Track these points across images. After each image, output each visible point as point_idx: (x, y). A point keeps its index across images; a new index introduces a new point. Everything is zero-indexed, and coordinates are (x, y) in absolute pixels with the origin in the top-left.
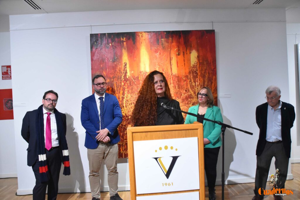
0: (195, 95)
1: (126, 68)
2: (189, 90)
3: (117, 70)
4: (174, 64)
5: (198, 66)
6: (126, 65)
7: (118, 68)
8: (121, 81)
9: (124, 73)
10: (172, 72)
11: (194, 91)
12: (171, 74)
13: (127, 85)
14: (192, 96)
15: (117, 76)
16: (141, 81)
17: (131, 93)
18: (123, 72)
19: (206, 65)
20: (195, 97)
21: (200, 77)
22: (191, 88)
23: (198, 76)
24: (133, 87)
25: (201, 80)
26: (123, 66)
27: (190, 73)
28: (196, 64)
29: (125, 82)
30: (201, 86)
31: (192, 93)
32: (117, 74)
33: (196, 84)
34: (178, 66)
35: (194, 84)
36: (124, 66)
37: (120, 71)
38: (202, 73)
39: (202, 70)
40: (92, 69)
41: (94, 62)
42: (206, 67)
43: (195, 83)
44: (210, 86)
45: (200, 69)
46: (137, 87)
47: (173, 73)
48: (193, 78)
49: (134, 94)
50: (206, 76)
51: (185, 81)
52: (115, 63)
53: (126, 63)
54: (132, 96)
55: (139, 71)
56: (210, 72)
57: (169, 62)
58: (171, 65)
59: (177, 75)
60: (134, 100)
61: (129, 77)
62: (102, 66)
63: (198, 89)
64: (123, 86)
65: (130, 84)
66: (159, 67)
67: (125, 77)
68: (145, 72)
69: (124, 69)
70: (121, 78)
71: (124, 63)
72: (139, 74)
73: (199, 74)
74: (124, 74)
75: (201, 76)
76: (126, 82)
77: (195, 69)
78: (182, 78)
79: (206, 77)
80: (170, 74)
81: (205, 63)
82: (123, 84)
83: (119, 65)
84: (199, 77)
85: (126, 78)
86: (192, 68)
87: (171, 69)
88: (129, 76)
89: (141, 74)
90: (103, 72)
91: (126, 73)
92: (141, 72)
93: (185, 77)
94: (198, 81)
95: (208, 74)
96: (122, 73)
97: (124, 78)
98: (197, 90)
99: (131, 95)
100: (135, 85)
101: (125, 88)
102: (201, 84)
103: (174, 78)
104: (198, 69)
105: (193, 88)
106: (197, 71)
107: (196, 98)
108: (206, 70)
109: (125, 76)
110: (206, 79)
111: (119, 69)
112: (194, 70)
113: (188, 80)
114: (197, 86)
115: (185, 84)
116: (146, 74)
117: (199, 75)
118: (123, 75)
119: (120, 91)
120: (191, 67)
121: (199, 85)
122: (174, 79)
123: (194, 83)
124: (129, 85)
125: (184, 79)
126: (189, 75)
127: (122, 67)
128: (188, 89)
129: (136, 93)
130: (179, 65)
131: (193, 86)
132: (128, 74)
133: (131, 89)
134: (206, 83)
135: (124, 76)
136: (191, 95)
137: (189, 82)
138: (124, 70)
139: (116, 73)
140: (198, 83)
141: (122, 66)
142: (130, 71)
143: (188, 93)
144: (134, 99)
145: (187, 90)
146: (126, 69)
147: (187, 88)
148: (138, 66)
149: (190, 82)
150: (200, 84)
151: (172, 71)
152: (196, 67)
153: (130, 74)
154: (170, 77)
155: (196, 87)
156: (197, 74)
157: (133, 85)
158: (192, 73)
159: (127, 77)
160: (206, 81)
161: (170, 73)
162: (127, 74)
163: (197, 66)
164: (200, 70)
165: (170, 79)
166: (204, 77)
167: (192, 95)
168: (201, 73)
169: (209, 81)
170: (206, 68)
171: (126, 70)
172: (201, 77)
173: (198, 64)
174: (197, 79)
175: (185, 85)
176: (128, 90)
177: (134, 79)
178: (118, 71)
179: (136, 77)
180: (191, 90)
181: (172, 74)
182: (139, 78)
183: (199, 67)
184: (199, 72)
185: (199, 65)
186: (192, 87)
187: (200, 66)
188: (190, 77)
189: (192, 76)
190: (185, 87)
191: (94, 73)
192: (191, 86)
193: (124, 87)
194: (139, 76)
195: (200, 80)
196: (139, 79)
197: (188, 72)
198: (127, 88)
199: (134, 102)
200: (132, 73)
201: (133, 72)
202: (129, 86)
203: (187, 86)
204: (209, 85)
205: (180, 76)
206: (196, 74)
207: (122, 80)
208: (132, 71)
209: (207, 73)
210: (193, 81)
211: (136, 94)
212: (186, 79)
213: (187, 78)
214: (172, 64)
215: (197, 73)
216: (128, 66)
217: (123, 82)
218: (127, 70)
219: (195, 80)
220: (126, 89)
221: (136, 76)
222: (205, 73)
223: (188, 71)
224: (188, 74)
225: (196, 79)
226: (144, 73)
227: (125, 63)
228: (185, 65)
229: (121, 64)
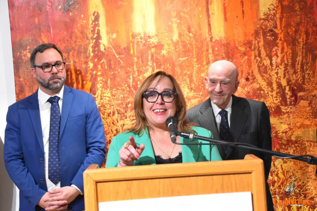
0: (270, 89)
1: (98, 25)
2: (254, 78)
3: (76, 30)
4: (216, 13)
5: (278, 16)
6: (97, 18)
7: (79, 25)
8: (88, 58)
9: (92, 38)
10: (211, 35)
11: (268, 78)
12: (209, 39)
13: (101, 67)
14: (262, 92)
15: (76, 45)
16: (135, 59)
17: (111, 88)
18: (90, 36)
19: (298, 13)
20: (270, 93)
21: (282, 44)
22: (260, 71)
23: (278, 41)
24: (117, 72)
25: (285, 50)
26: (91, 22)
27: (256, 34)
28: (272, 12)
29: (96, 60)
30: (286, 65)
31: (264, 84)
32: (75, 42)
33: (274, 62)
34: (226, 19)
35: (269, 61)
36: (94, 21)
37: (82, 32)
38: (288, 33)
39: (288, 25)
40: (12, 29)
41: (15, 11)
42: (299, 17)
43: (271, 60)
44: (309, 65)
45: (283, 22)
46: (127, 73)
47: (213, 35)
48: (264, 46)
49: (118, 89)
50: (300, 40)
51: (245, 54)
52: (71, 14)
53: (98, 13)
54: (114, 96)
55: (130, 34)
56: (310, 31)
57: (205, 9)
58: (209, 16)
59: (224, 42)
60: (118, 105)
61: (105, 49)
62: (36, 21)
63: (277, 73)
64: (92, 70)
65: (110, 65)
66: (178, 21)
67: (96, 49)
68: (144, 36)
69: (94, 28)
70: (86, 50)
71: (93, 13)
72: (131, 39)
73: (281, 36)
74: (94, 41)
75: (285, 41)
76: (100, 60)
77: (270, 24)
78: (237, 48)
79: (299, 43)
80: (206, 39)
81: (297, 8)
82: (91, 65)
83: (80, 18)
84: (280, 45)
85: (99, 50)
86: (262, 21)
87: (209, 25)
88: (106, 45)
89: (135, 42)
90: (40, 36)
91: (99, 37)
92: (134, 36)
93: (244, 44)
94: (279, 54)
95: (305, 36)
96: (87, 38)
97: (93, 51)
98: (276, 76)
99: (112, 93)
100: (121, 67)
101: (96, 74)
102: (286, 62)
103: (216, 49)
104: (278, 23)
105: (266, 72)
106: (276, 27)
107: (272, 96)
108: (298, 24)
109: (97, 45)
110: (300, 48)
111: (80, 29)
112: (266, 26)
113: (253, 53)
114: (274, 67)
115: (246, 63)
116: (146, 41)
117: (281, 40)
118: (91, 45)
119: (84, 82)
120: (261, 19)
121: (281, 65)
122: (218, 50)
123: (267, 58)
124: (106, 67)
125: (242, 49)
126: (256, 39)
127: (87, 24)
128: (253, 76)
129: (124, 88)
130: (228, 15)
131: (266, 67)
132: (104, 42)
133: (111, 79)
134: (299, 59)
135: (93, 47)
136: (260, 89)
137: (256, 56)
138: (92, 31)
139: (74, 38)
140: (279, 60)
141: (88, 20)
142: (108, 33)
143: (251, 84)
144: (120, 102)
145: (250, 77)
146: (97, 28)
147: (249, 74)
148: (128, 20)
149: (258, 58)
150: (282, 60)
151: (212, 31)
152: (272, 20)
153: (109, 42)
154: (207, 45)
155: (272, 70)
156: (275, 35)
157: (117, 68)
158: (262, 34)
159: (102, 49)
160: (300, 53)
161: (207, 35)
162: (100, 41)
163: (275, 15)
164: (283, 25)
165: (207, 50)
166: (294, 44)
167: (264, 90)
168: (287, 35)
169: (306, 54)
170: (301, 19)
171: (99, 30)
172: (285, 44)
173: (279, 11)
174: (276, 48)
175: (244, 65)
176: (103, 81)
177: (119, 54)
178: (79, 34)
179: (122, 47)
180: (258, 77)
181: (211, 38)
182: (129, 50)
183: (281, 19)
184: (280, 31)
185: (282, 13)
186: (263, 70)
187: (285, 15)
188: (257, 45)
189: (261, 43)
190: (244, 69)
191: (18, 39)
192: (259, 67)
193: (94, 72)
194: (131, 44)
195: (282, 51)
196: (132, 52)
197: (253, 32)
198: (102, 75)
199: (119, 109)
200: (113, 39)
201: (114, 36)
202: (106, 70)
203: (250, 66)
204: (307, 63)
205: (232, 44)
206: (272, 35)
207: (88, 55)
208: (112, 34)
209: (303, 33)
210: (265, 54)
211: (123, 90)
212: (248, 49)
213: (250, 47)
214: (210, 13)
215: (276, 33)
216: (102, 20)
217: (93, 60)
218: (101, 31)
219: (271, 51)
220: (99, 79)
221: (124, 45)
222: (296, 32)
223: (251, 29)
224: (252, 38)
225: (274, 49)
226: (141, 39)
227: (96, 14)
228: (245, 15)
229: (87, 17)
